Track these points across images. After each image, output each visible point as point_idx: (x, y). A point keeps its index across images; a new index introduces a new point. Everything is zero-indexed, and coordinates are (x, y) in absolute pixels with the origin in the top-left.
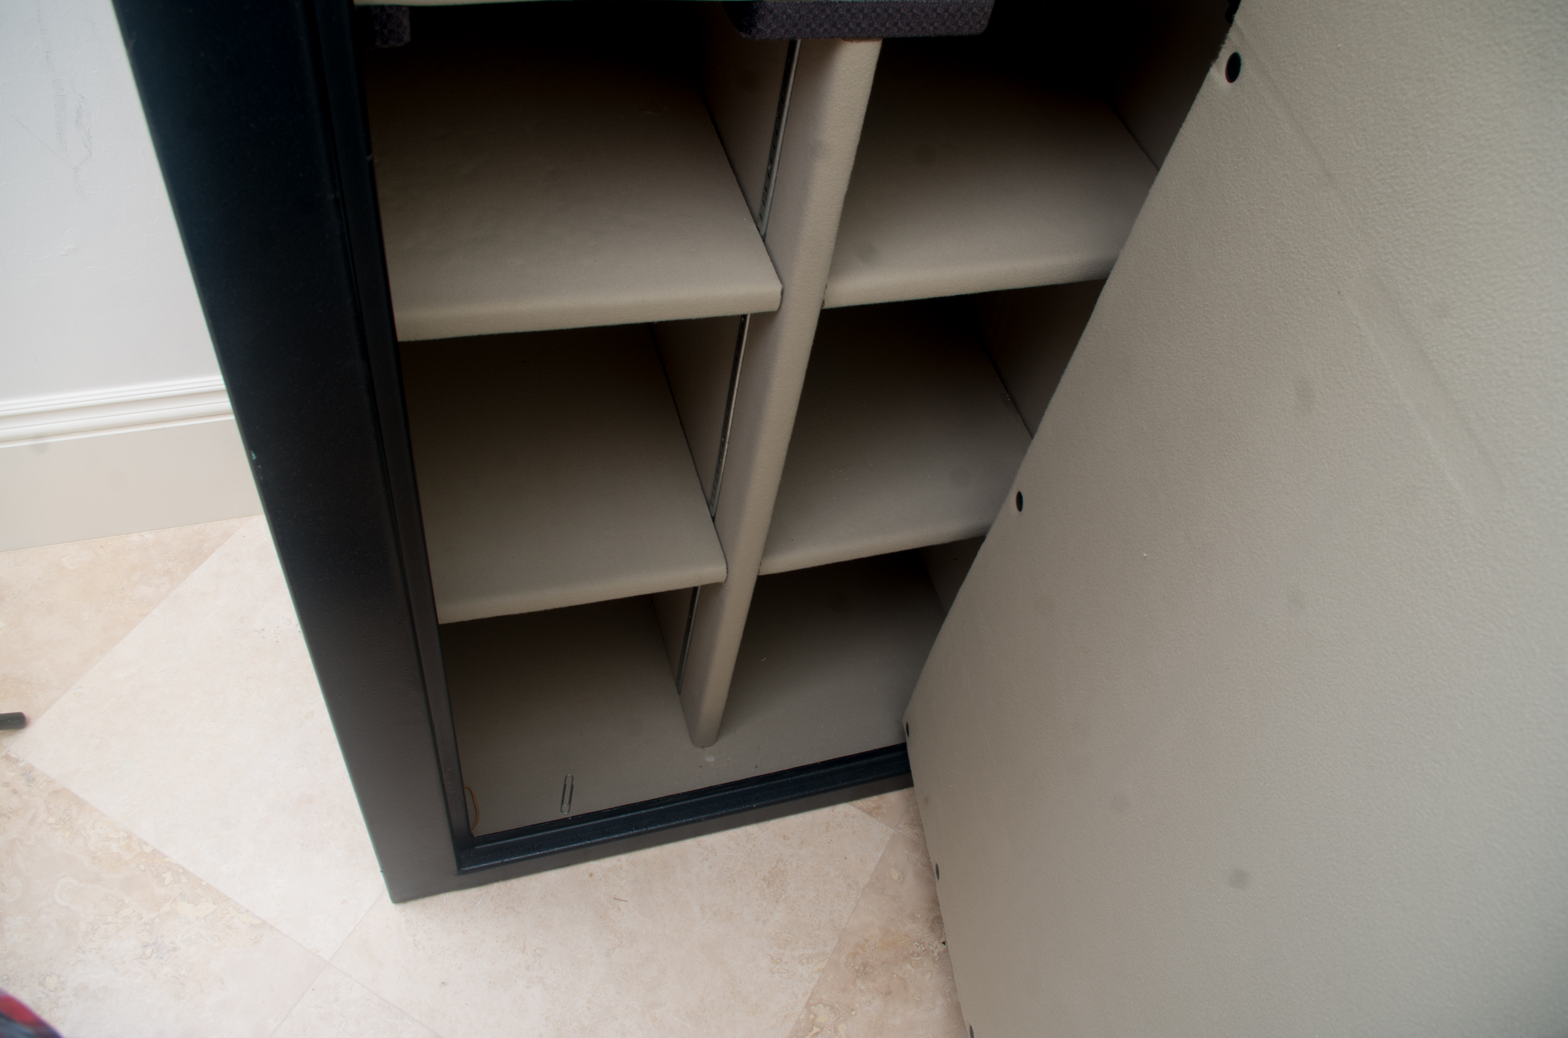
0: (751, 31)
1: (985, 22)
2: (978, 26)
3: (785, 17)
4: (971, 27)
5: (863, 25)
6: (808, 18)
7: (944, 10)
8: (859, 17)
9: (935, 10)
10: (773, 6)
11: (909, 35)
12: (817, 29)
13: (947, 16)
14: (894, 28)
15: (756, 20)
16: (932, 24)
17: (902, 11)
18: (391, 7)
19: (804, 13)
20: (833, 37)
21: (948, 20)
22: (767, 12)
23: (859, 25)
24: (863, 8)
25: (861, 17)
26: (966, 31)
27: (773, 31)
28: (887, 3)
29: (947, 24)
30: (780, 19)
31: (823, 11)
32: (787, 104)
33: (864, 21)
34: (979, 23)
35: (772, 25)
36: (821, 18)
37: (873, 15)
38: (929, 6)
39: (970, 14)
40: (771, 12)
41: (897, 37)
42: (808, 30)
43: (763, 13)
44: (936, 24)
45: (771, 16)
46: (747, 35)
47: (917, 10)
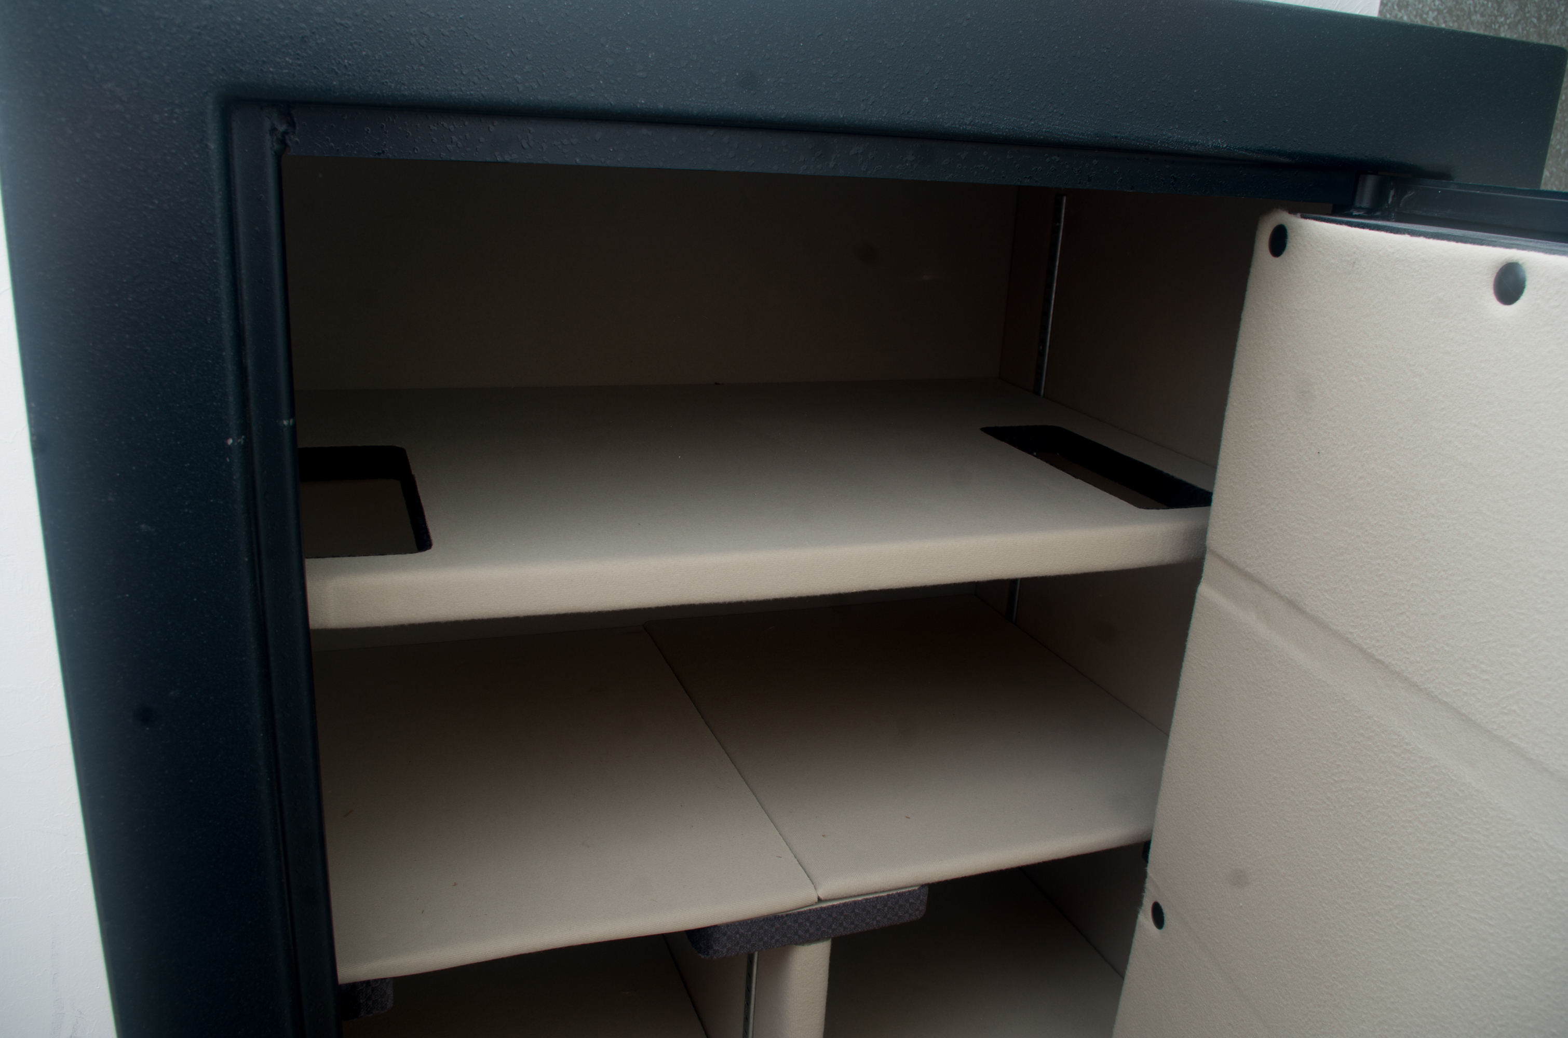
0: (709, 953)
1: (923, 908)
2: (917, 913)
3: (738, 936)
4: (910, 915)
5: (811, 931)
6: (759, 933)
7: (883, 906)
8: (806, 925)
9: (875, 907)
10: (726, 929)
11: (855, 931)
12: (769, 941)
13: (886, 910)
14: (840, 928)
15: (712, 943)
16: (874, 919)
17: (845, 913)
18: (376, 981)
19: (755, 930)
20: (785, 945)
21: (889, 913)
22: (721, 935)
23: (807, 931)
24: (808, 917)
25: (808, 924)
26: (907, 919)
27: (729, 949)
28: (830, 908)
29: (888, 916)
30: (734, 938)
31: (773, 926)
32: (753, 993)
33: (811, 927)
34: (918, 910)
35: (727, 945)
36: (771, 931)
37: (819, 921)
38: (869, 905)
39: (908, 904)
40: (725, 934)
41: (844, 934)
42: (761, 943)
43: (718, 936)
44: (878, 918)
45: (726, 938)
46: (706, 956)
47: (859, 910)
